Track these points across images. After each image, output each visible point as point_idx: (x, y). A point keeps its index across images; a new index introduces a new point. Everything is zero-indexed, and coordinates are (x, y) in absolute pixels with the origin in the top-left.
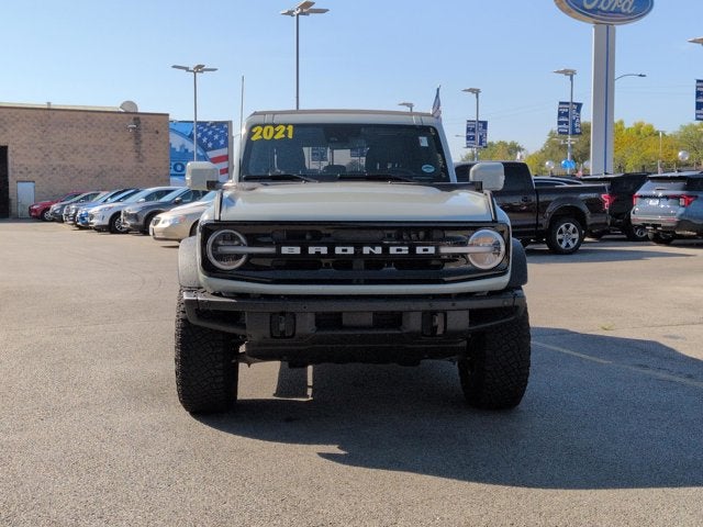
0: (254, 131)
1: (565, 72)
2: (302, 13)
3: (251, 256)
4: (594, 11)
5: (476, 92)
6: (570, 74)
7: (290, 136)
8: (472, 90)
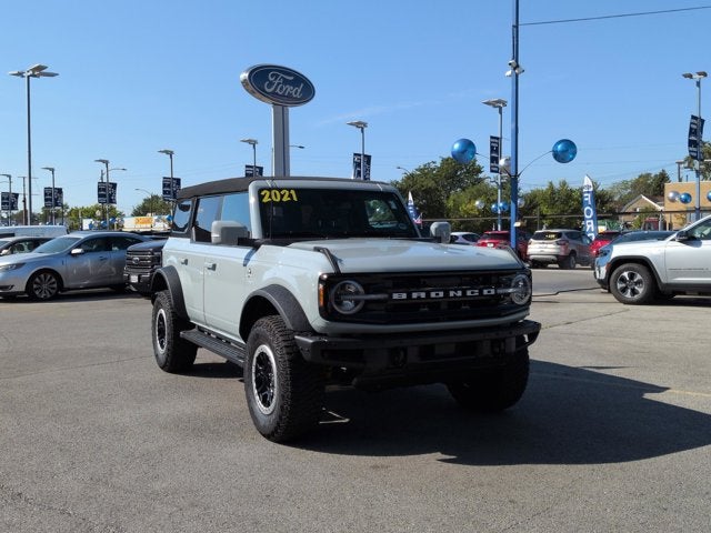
0: (263, 193)
1: (249, 142)
2: (33, 76)
3: (367, 302)
4: (274, 94)
5: (170, 153)
6: (253, 143)
7: (295, 199)
8: (167, 152)
